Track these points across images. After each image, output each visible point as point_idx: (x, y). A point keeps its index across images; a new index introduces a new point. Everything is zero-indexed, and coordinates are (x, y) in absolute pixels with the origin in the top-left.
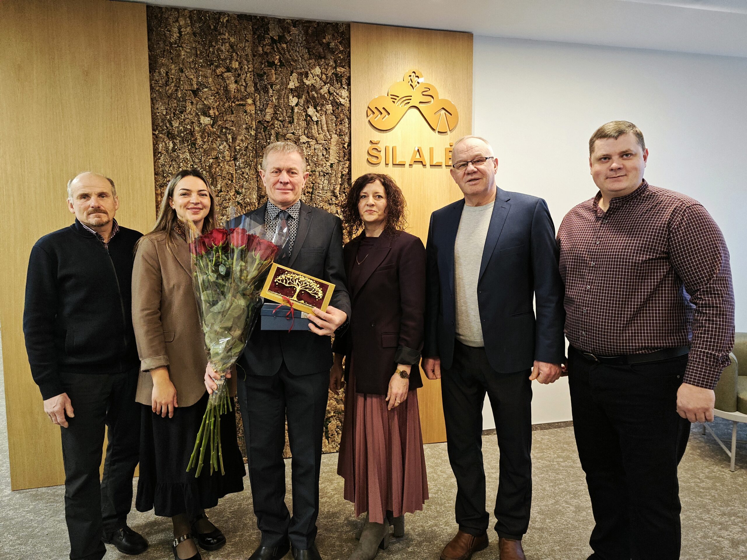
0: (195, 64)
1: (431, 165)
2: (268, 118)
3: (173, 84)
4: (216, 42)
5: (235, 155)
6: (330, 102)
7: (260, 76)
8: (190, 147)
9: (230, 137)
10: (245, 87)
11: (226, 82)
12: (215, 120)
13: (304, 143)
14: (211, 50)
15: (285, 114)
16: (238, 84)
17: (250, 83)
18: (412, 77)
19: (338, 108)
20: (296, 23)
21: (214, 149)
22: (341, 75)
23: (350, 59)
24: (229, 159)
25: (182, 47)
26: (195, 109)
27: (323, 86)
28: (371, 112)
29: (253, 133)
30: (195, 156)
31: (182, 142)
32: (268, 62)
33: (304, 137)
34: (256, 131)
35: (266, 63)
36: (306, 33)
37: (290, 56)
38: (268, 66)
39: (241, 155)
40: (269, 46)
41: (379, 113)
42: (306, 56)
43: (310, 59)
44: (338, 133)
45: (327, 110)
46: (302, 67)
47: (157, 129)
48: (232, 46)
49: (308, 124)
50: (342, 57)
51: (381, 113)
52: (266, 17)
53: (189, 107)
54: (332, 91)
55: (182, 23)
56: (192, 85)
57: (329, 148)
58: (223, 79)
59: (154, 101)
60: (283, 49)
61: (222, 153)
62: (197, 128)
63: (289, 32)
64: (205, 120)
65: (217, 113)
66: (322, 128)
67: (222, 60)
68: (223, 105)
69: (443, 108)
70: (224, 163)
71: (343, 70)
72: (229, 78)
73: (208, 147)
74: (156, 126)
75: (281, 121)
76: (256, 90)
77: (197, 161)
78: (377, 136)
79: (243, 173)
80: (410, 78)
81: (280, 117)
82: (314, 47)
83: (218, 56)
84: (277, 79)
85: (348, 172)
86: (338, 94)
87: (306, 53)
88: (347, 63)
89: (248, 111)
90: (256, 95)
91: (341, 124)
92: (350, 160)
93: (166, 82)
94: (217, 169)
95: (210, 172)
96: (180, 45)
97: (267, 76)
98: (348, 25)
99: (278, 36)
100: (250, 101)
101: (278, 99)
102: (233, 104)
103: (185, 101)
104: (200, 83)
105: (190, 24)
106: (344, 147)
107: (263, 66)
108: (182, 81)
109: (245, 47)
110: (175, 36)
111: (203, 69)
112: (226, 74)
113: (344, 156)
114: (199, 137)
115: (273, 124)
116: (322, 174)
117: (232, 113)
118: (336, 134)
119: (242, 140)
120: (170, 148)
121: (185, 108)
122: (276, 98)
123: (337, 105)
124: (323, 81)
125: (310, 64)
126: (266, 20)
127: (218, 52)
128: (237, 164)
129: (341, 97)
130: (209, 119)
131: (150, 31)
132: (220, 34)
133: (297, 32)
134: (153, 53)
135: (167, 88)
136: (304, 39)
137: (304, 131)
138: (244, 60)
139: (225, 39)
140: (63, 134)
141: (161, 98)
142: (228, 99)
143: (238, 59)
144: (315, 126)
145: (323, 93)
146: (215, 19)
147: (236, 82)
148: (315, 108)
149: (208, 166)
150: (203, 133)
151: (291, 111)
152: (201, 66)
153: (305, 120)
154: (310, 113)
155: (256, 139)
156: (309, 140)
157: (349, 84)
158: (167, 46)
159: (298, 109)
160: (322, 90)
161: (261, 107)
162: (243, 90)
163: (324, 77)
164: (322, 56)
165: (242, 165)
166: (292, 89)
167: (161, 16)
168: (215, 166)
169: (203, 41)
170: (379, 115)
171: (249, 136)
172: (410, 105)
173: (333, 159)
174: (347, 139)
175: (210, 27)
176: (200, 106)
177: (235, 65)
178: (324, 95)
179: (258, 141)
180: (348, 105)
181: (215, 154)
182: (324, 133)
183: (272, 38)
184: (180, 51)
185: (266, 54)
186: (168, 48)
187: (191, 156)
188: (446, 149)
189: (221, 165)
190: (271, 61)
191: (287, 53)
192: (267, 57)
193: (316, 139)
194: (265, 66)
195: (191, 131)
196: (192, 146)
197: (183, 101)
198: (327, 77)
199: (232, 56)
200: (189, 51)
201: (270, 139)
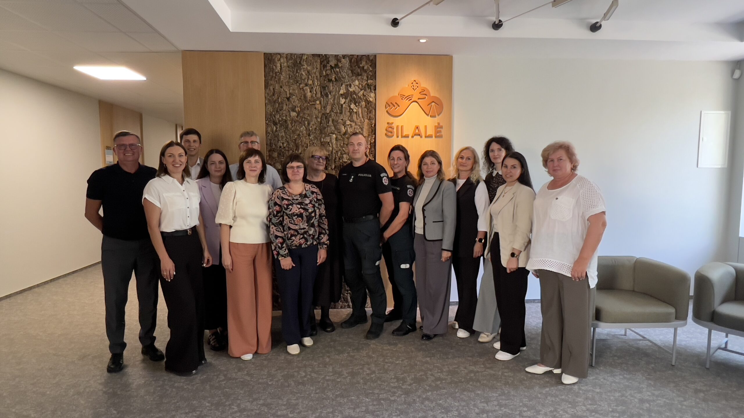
0: (289, 83)
1: (425, 137)
2: (328, 111)
3: (277, 95)
4: (300, 71)
5: (309, 133)
6: (364, 100)
7: (324, 88)
8: (284, 129)
9: (306, 123)
10: (316, 94)
11: (305, 92)
12: (298, 114)
13: (348, 125)
14: (297, 75)
15: (337, 109)
16: (312, 93)
17: (318, 92)
18: (414, 84)
19: (368, 104)
20: (344, 56)
21: (297, 130)
22: (371, 85)
23: (376, 75)
24: (305, 135)
25: (282, 74)
26: (288, 108)
27: (360, 91)
28: (388, 106)
29: (319, 120)
31: (281, 127)
32: (328, 79)
33: (348, 121)
34: (321, 119)
36: (350, 61)
37: (341, 75)
38: (329, 82)
39: (312, 133)
40: (329, 70)
42: (351, 75)
43: (353, 76)
44: (368, 118)
45: (362, 105)
46: (347, 81)
47: (268, 120)
48: (308, 72)
49: (351, 114)
50: (371, 74)
51: (394, 106)
53: (284, 108)
54: (365, 94)
55: (282, 60)
56: (286, 95)
57: (363, 128)
58: (303, 90)
59: (267, 105)
60: (337, 71)
61: (302, 132)
63: (341, 62)
64: (293, 114)
65: (299, 110)
66: (359, 116)
67: (303, 80)
68: (303, 105)
69: (433, 101)
71: (371, 81)
72: (306, 89)
73: (295, 129)
74: (267, 118)
75: (335, 113)
76: (322, 95)
77: (288, 137)
78: (391, 119)
79: (313, 143)
80: (412, 84)
81: (335, 110)
82: (355, 69)
83: (301, 78)
84: (333, 89)
85: (374, 141)
86: (368, 96)
87: (350, 73)
88: (374, 77)
89: (317, 107)
90: (322, 98)
91: (371, 113)
92: (375, 134)
93: (273, 94)
94: (299, 141)
95: (295, 143)
96: (280, 73)
97: (328, 88)
98: (375, 56)
99: (335, 64)
100: (318, 102)
101: (334, 100)
102: (309, 104)
103: (283, 104)
104: (291, 93)
105: (286, 62)
106: (372, 127)
108: (281, 93)
109: (316, 72)
110: (278, 68)
111: (293, 86)
112: (305, 87)
113: (372, 132)
114: (289, 124)
115: (331, 115)
117: (308, 109)
118: (367, 119)
119: (313, 124)
120: (274, 130)
121: (283, 108)
123: (368, 102)
124: (360, 89)
125: (352, 79)
126: (328, 56)
127: (301, 76)
128: (310, 138)
129: (370, 97)
130: (295, 113)
131: (265, 66)
132: (302, 66)
133: (345, 62)
134: (266, 78)
135: (274, 97)
136: (349, 65)
137: (349, 118)
138: (315, 79)
139: (305, 68)
141: (270, 103)
142: (306, 101)
143: (312, 79)
144: (355, 115)
145: (360, 96)
146: (300, 57)
147: (310, 92)
148: (355, 104)
150: (292, 121)
151: (341, 107)
152: (292, 84)
153: (349, 111)
154: (352, 108)
155: (321, 123)
156: (352, 123)
157: (375, 90)
159: (345, 105)
160: (359, 94)
161: (324, 105)
162: (314, 96)
163: (360, 86)
164: (360, 74)
165: (312, 139)
166: (342, 94)
167: (271, 58)
168: (298, 139)
169: (293, 70)
170: (393, 107)
171: (317, 122)
172: (412, 100)
174: (373, 122)
175: (297, 62)
176: (290, 106)
177: (310, 82)
179: (322, 125)
180: (375, 102)
181: (298, 132)
182: (360, 119)
183: (331, 66)
184: (280, 76)
185: (327, 75)
186: (274, 75)
187: (285, 135)
188: (435, 126)
189: (302, 139)
190: (330, 78)
191: (339, 74)
192: (328, 77)
193: (355, 123)
194: (327, 82)
195: (285, 120)
196: (286, 129)
197: (281, 104)
198: (362, 86)
199: (308, 77)
200: (285, 76)
201: (329, 123)
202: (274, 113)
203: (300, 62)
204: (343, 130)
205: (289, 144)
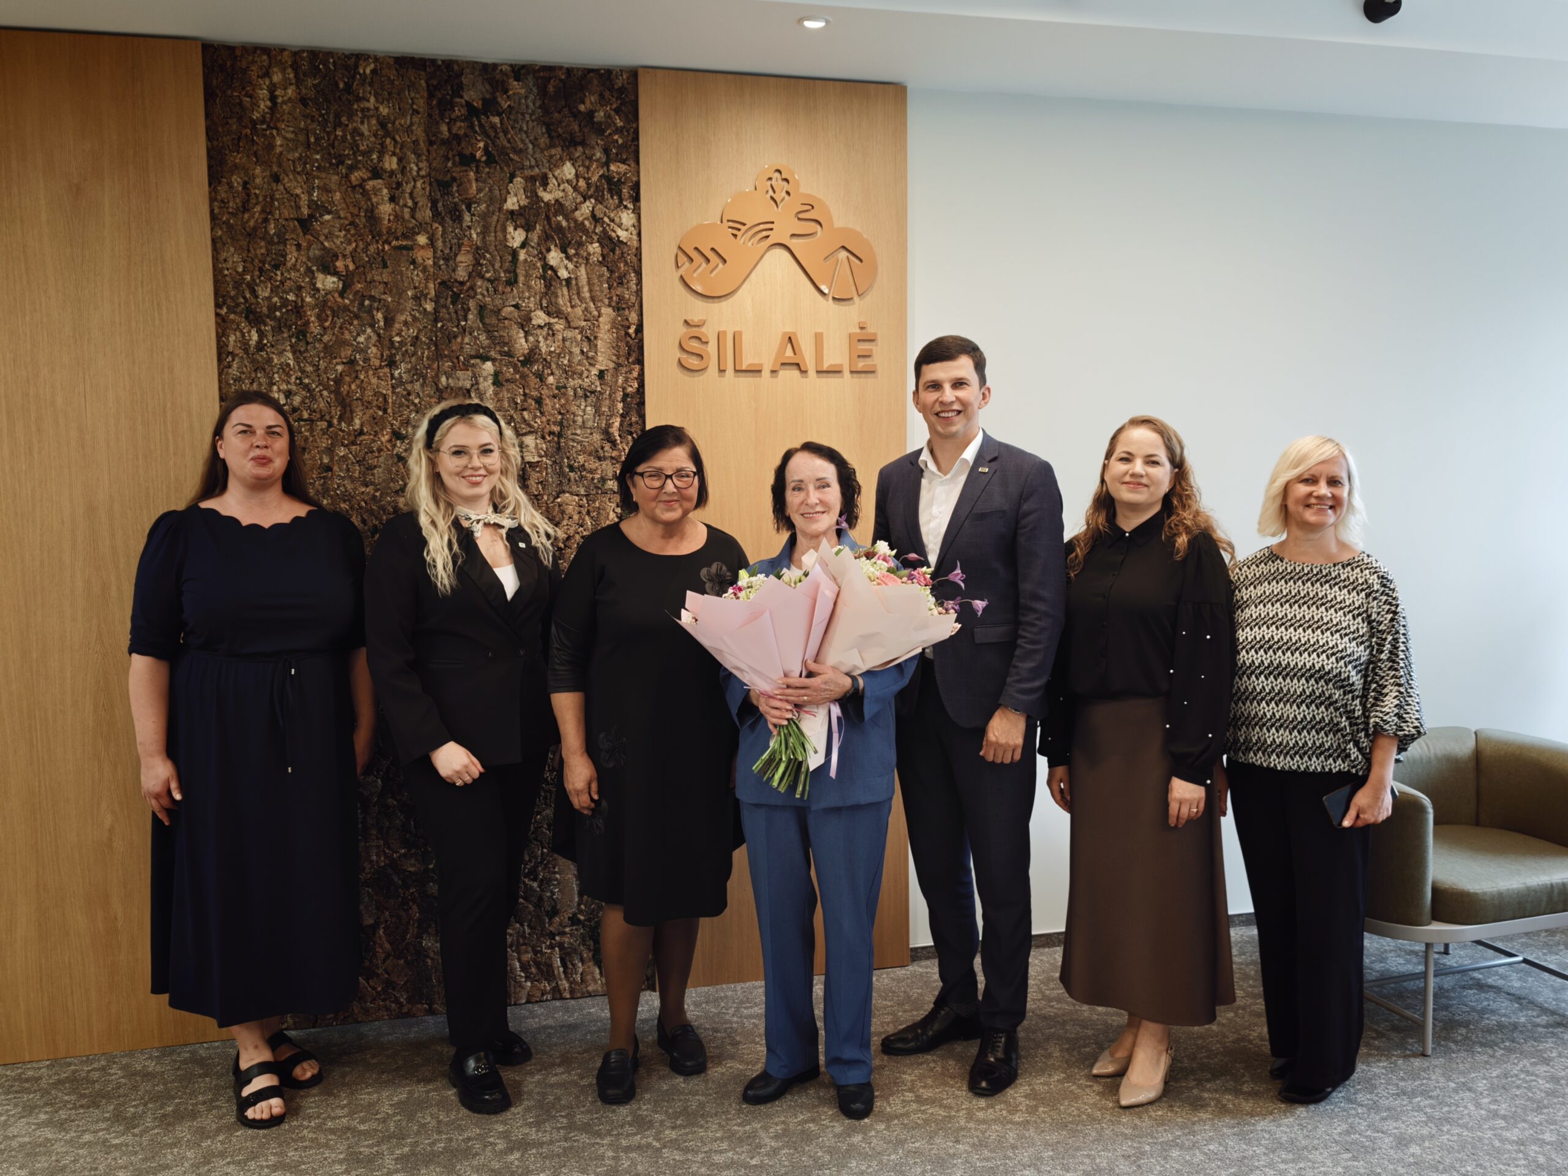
0: (305, 164)
1: (818, 372)
3: (258, 208)
4: (350, 119)
5: (393, 356)
6: (596, 238)
7: (444, 186)
8: (293, 340)
9: (379, 316)
10: (413, 210)
11: (370, 199)
12: (347, 281)
13: (540, 327)
14: (339, 133)
15: (497, 265)
16: (398, 204)
17: (423, 201)
18: (774, 182)
19: (613, 251)
20: (520, 71)
21: (345, 343)
22: (619, 180)
23: (638, 146)
24: (377, 363)
25: (277, 129)
26: (304, 259)
27: (581, 203)
28: (686, 259)
29: (429, 307)
30: (305, 358)
31: (278, 330)
32: (461, 155)
33: (540, 313)
34: (436, 302)
35: (457, 158)
36: (543, 92)
37: (509, 142)
38: (462, 164)
39: (403, 355)
40: (463, 121)
41: (701, 260)
42: (543, 141)
43: (552, 146)
44: (614, 304)
45: (589, 254)
46: (533, 163)
47: (224, 303)
48: (382, 124)
49: (548, 286)
50: (620, 141)
51: (708, 260)
52: (456, 62)
53: (292, 257)
54: (599, 215)
55: (277, 78)
56: (298, 208)
57: (596, 338)
58: (365, 193)
59: (219, 244)
60: (493, 126)
61: (363, 351)
62: (308, 299)
63: (506, 91)
64: (327, 282)
65: (351, 267)
66: (578, 294)
67: (363, 154)
68: (365, 250)
69: (843, 247)
70: (367, 372)
71: (623, 168)
72: (376, 191)
73: (334, 339)
74: (223, 297)
75: (489, 280)
76: (436, 215)
77: (309, 369)
78: (698, 310)
79: (409, 394)
80: (769, 183)
81: (487, 272)
82: (560, 122)
83: (355, 146)
84: (479, 190)
85: (638, 389)
86: (613, 221)
87: (542, 134)
88: (631, 152)
89: (420, 260)
90: (436, 225)
91: (621, 283)
92: (640, 361)
93: (244, 203)
94: (353, 387)
95: (337, 392)
96: (272, 125)
97: (458, 186)
98: (634, 74)
99: (484, 100)
100: (422, 239)
101: (484, 234)
102: (387, 247)
103: (283, 242)
104: (316, 203)
105: (294, 81)
106: (627, 334)
107: (450, 164)
108: (277, 200)
109: (412, 124)
110: (262, 106)
111: (323, 175)
112: (371, 183)
113: (629, 354)
114: (313, 319)
115: (472, 288)
116: (580, 392)
117: (385, 266)
118: (610, 306)
119: (406, 323)
120: (253, 343)
121: (284, 256)
122: (479, 230)
123: (610, 243)
124: (581, 194)
125: (551, 157)
126: (456, 67)
127: (353, 137)
128: (396, 375)
129: (620, 226)
130: (335, 279)
131: (209, 97)
132: (359, 99)
133: (523, 91)
134: (215, 143)
135: (246, 216)
136: (537, 104)
137: (541, 301)
138: (409, 153)
139: (369, 109)
140: (28, 319)
141: (232, 238)
142: (376, 235)
143: (398, 151)
144: (565, 290)
145: (581, 219)
146: (346, 67)
147: (392, 199)
148: (564, 250)
149: (332, 380)
150: (322, 310)
151: (510, 258)
152: (317, 168)
153: (543, 277)
154: (552, 262)
156: (553, 321)
157: (636, 199)
158: (246, 127)
159: (527, 253)
160: (577, 213)
161: (447, 251)
162: (407, 216)
163: (582, 183)
164: (578, 139)
165: (405, 377)
166: (512, 212)
167: (232, 65)
168: (347, 379)
169: (321, 115)
170: (704, 265)
171: (420, 313)
172: (770, 241)
173: (604, 360)
174: (633, 317)
175: (337, 84)
176: (315, 252)
177: (391, 163)
178: (583, 223)
179: (439, 325)
180: (635, 244)
181: (349, 352)
182: (584, 305)
183: (469, 105)
184: (273, 137)
185: (457, 138)
186: (248, 131)
187: (296, 359)
188: (850, 335)
189: (362, 377)
190: (467, 152)
191: (501, 134)
192: (459, 144)
193: (566, 318)
194: (454, 164)
195: (296, 307)
196: (297, 337)
197: (279, 243)
198: (589, 185)
199: (382, 144)
200: (290, 136)
201: (466, 320)
202: (248, 277)
203: (348, 88)
204: (522, 345)
205: (313, 398)
